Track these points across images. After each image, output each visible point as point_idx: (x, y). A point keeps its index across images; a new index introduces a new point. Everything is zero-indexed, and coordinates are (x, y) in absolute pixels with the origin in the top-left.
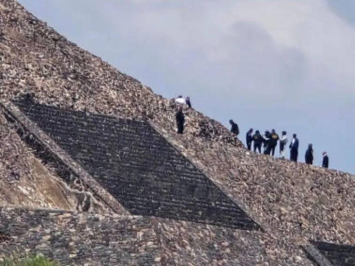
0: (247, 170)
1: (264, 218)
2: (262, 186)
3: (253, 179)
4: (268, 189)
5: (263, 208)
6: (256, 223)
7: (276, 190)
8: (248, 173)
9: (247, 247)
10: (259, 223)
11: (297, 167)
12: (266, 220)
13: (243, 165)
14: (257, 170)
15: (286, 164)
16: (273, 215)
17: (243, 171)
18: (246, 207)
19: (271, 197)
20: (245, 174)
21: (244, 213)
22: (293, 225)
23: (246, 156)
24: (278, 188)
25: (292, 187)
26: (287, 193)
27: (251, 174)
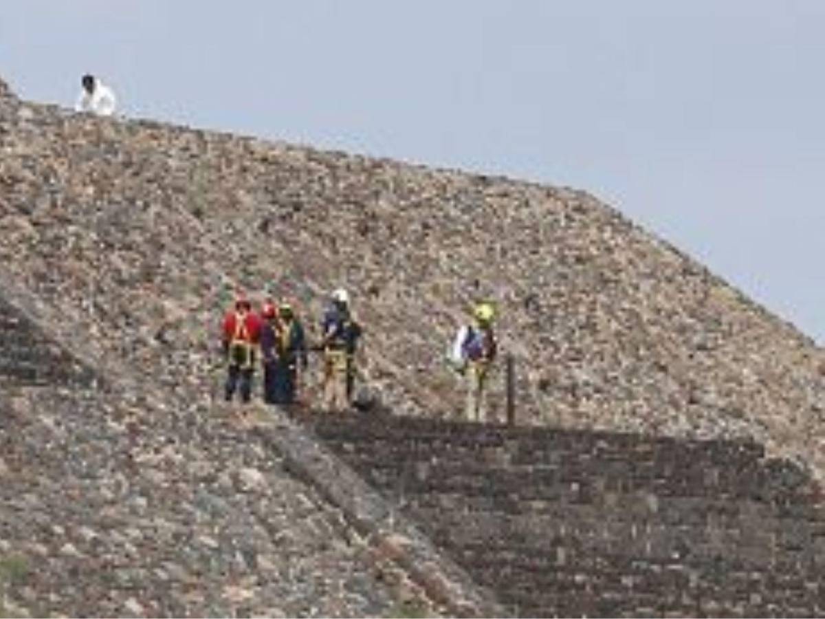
0: (28, 174)
1: (107, 343)
2: (87, 226)
3: (54, 205)
4: (109, 239)
5: (96, 305)
6: (78, 362)
7: (137, 237)
8: (32, 184)
9: (64, 448)
10: (90, 361)
11: (205, 151)
12: (115, 349)
13: (15, 156)
14: (62, 170)
15: (164, 142)
16: (137, 329)
17: (16, 180)
18: (40, 305)
19: (124, 267)
20: (24, 187)
21: (36, 328)
22: (209, 361)
23: (22, 125)
24: (143, 229)
25: (195, 222)
26: (178, 248)
27: (45, 188)
